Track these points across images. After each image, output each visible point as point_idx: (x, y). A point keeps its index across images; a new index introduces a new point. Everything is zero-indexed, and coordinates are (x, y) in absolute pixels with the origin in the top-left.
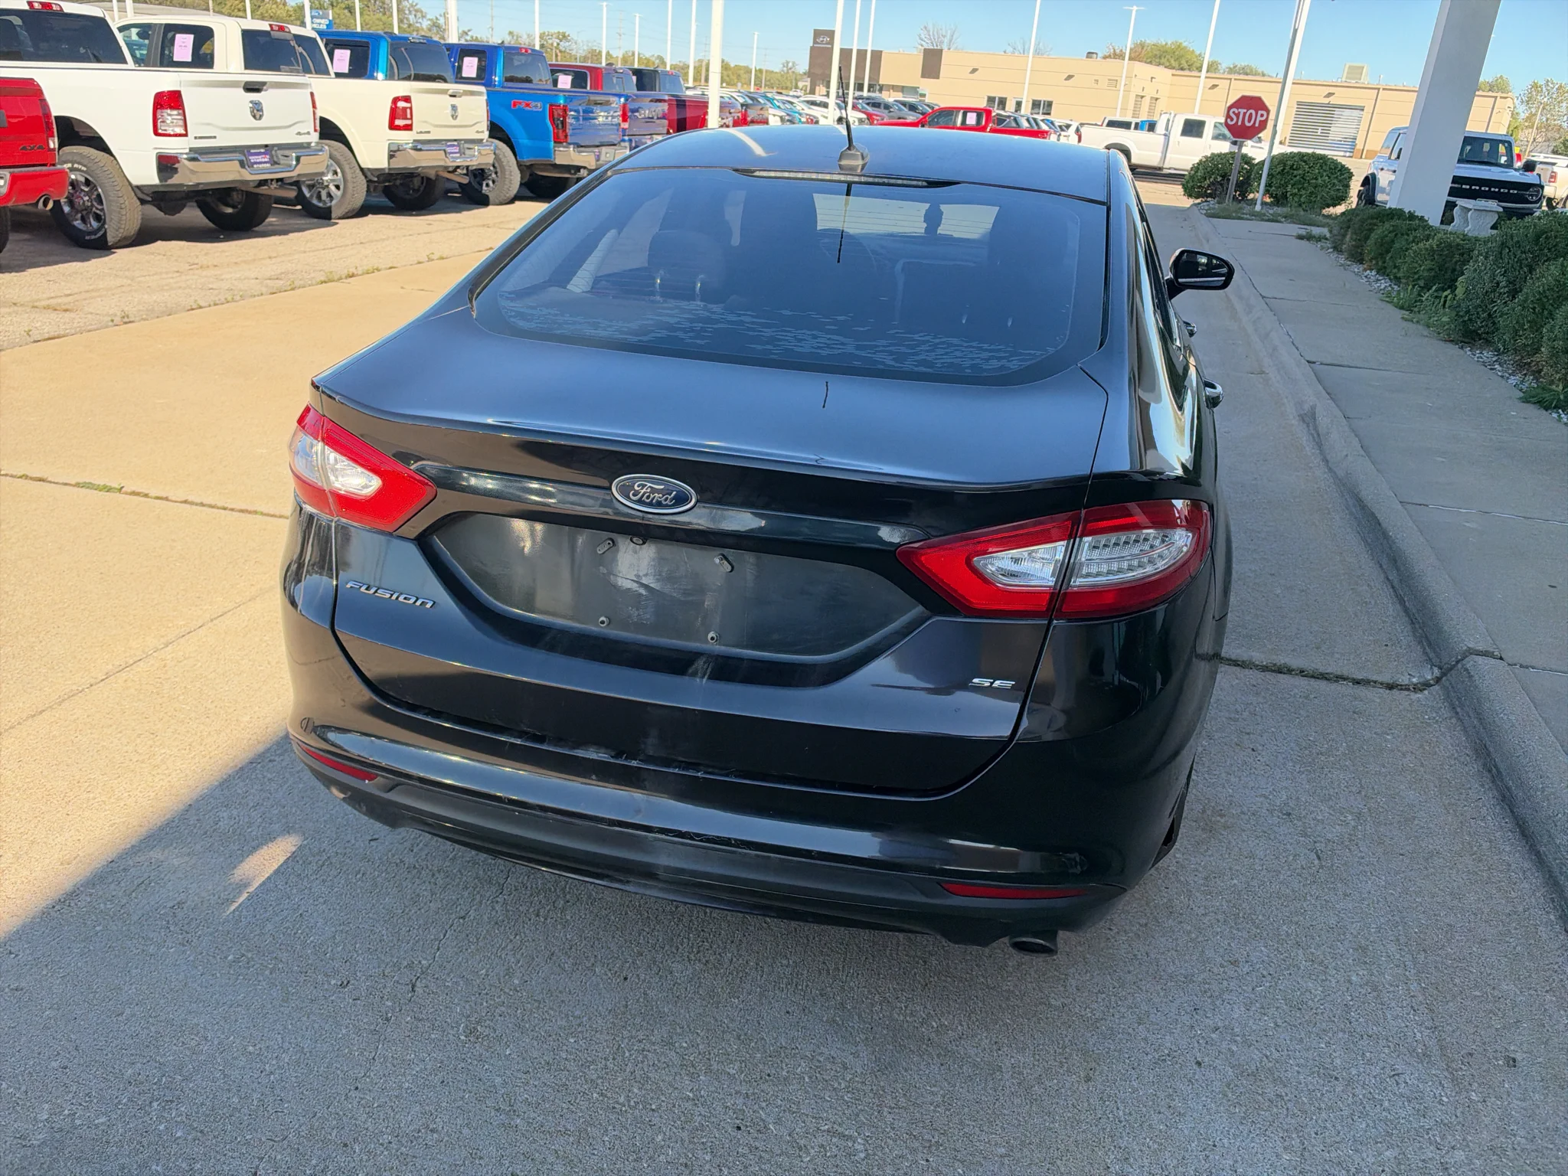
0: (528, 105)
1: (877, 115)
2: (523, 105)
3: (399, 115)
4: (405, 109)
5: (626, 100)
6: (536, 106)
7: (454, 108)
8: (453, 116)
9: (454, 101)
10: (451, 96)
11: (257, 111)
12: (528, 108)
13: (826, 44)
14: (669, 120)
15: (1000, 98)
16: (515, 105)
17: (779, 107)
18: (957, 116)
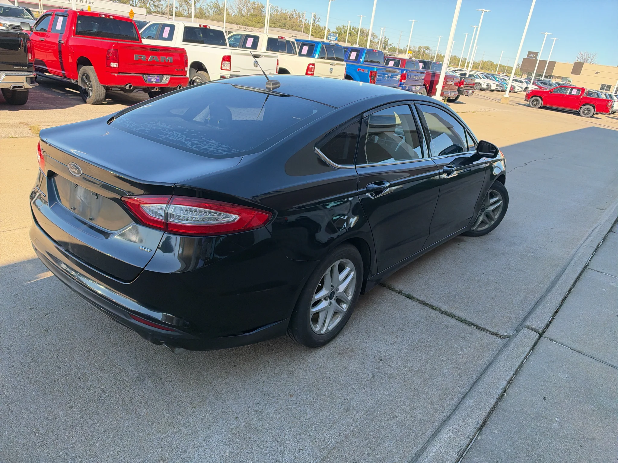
0: (363, 70)
1: (544, 88)
2: (361, 70)
3: (310, 70)
4: (312, 68)
5: (407, 72)
6: (366, 71)
7: (331, 69)
8: (330, 72)
9: (332, 67)
10: (331, 65)
11: (256, 64)
12: (362, 72)
13: (533, 57)
14: (425, 81)
15: (607, 85)
16: (358, 70)
17: (498, 81)
18: (568, 90)
